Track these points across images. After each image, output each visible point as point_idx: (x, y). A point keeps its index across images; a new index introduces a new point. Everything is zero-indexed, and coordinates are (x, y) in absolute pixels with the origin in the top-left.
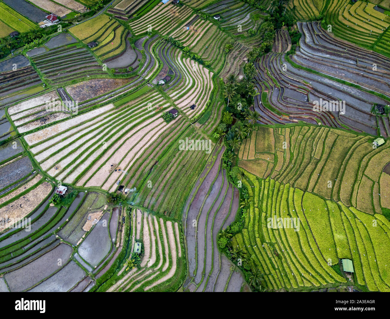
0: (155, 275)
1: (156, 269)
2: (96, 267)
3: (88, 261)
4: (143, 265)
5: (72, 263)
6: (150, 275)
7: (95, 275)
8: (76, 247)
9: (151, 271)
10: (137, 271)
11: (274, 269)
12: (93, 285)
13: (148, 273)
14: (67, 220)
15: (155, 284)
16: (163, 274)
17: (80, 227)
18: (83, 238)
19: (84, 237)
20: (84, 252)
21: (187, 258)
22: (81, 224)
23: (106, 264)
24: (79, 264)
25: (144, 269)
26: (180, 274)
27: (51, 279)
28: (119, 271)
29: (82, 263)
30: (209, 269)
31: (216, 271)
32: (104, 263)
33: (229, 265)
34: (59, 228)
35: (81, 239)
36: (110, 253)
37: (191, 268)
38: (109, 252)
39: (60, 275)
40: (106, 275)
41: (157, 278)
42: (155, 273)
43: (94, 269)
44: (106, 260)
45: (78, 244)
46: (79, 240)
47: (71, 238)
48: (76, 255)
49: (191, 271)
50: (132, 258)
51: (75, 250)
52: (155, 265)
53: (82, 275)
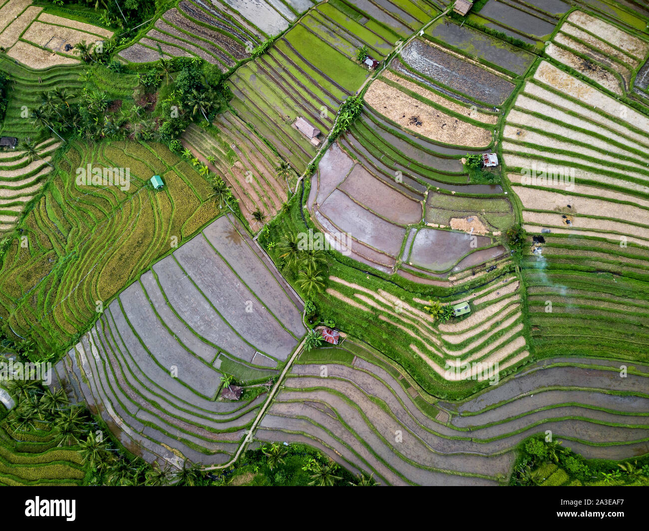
0: (436, 352)
1: (444, 349)
2: (411, 264)
3: (414, 250)
4: (442, 327)
5: (403, 231)
6: (432, 344)
7: (401, 269)
8: (423, 224)
9: (439, 343)
10: (430, 323)
12: (389, 272)
13: (434, 339)
14: (453, 192)
15: (424, 357)
16: (442, 362)
17: (452, 213)
18: (439, 227)
19: (442, 226)
20: (422, 239)
21: (481, 392)
22: (456, 213)
23: (421, 276)
24: (404, 240)
25: (437, 333)
26: (455, 391)
27: (375, 217)
28: (419, 297)
29: (408, 244)
30: (483, 435)
31: (485, 449)
32: (421, 273)
33: (503, 470)
34: (438, 188)
35: (437, 226)
36: (437, 272)
37: (469, 406)
38: (437, 271)
39: (383, 226)
40: (407, 283)
41: (434, 357)
42: (438, 350)
43: (407, 264)
44: (425, 273)
45: (429, 224)
46: (435, 223)
47: (433, 211)
48: (415, 230)
49: (466, 407)
50: (444, 308)
51: (420, 225)
52: (450, 346)
53: (394, 252)
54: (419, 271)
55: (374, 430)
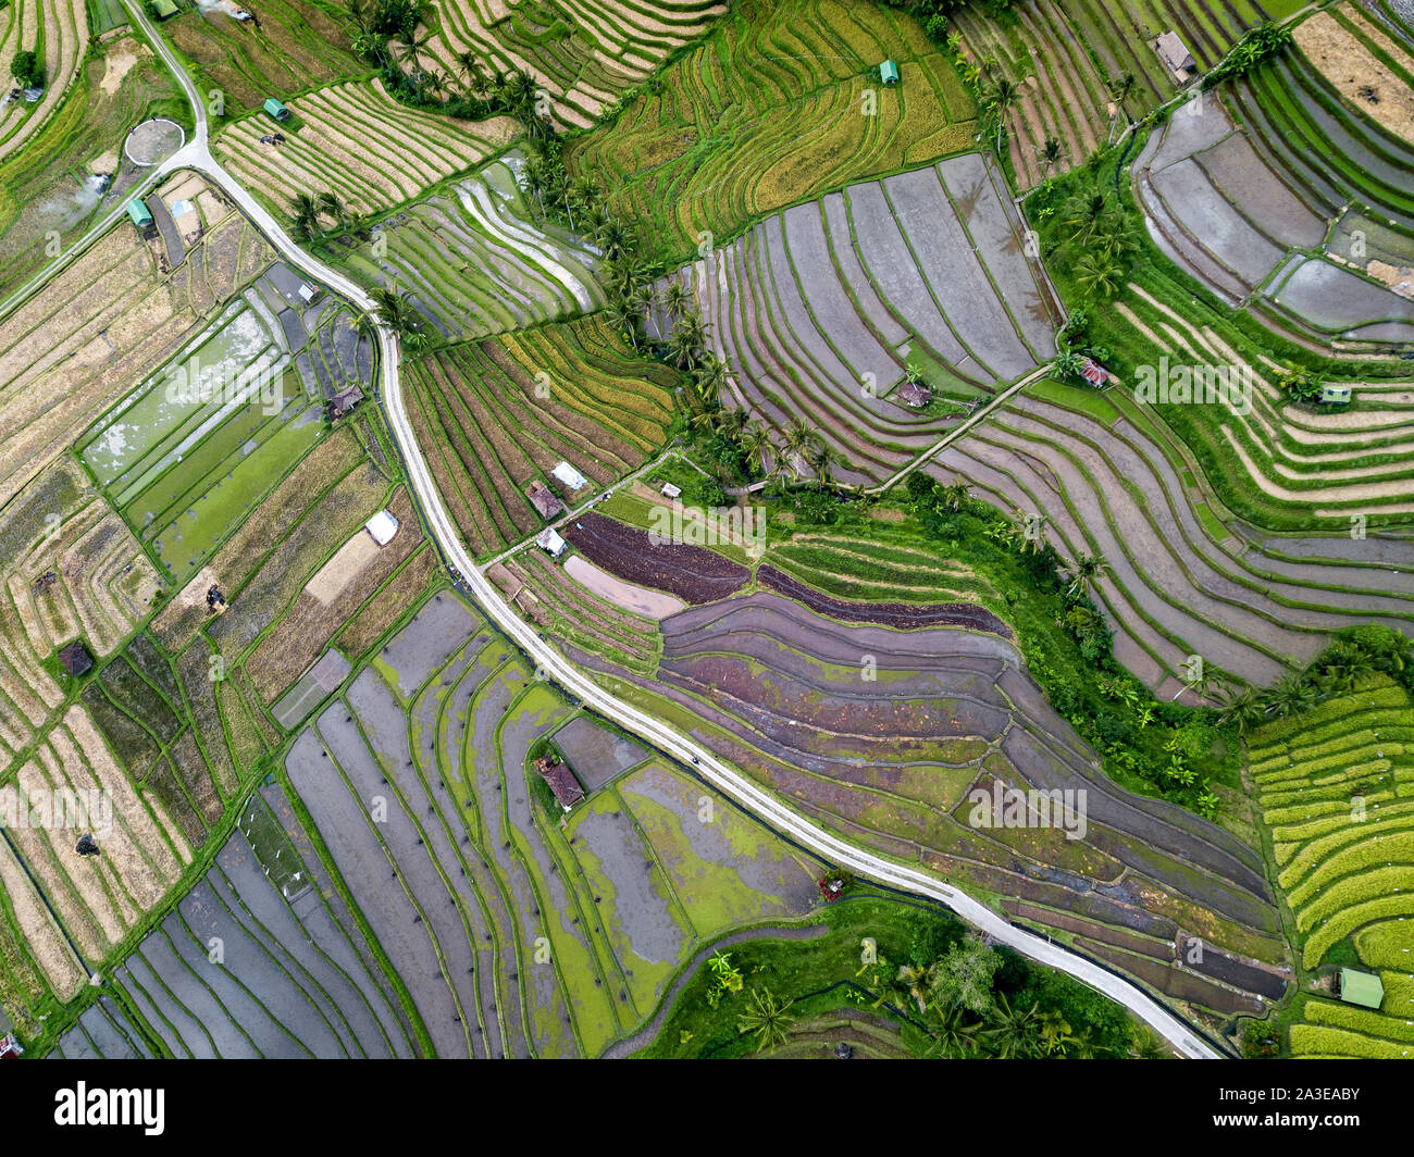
0: (1262, 447)
1: (1279, 447)
2: (1277, 301)
3: (1288, 284)
4: (1289, 412)
5: (1281, 253)
6: (1261, 433)
7: (1255, 305)
8: (1321, 253)
9: (1273, 434)
10: (1269, 400)
11: (1312, 775)
12: (1232, 305)
13: (1267, 427)
14: (1392, 223)
15: (1238, 448)
16: (1265, 466)
17: (1378, 253)
18: (1346, 265)
19: (1352, 266)
20: (1310, 273)
21: (1313, 533)
23: (1285, 325)
24: (1278, 268)
25: (1278, 417)
26: (1270, 512)
27: (1238, 219)
28: (1268, 356)
29: (1283, 274)
30: (1289, 594)
31: (1281, 614)
32: (1288, 319)
33: (1303, 653)
34: (1367, 208)
35: (1343, 262)
36: (1317, 329)
37: (1284, 544)
38: (1316, 326)
39: (1250, 235)
40: (1258, 328)
41: (1255, 453)
42: (1268, 445)
43: (1270, 300)
44: (1294, 322)
45: (1331, 256)
46: (1341, 258)
47: (1345, 238)
48: (1302, 258)
49: (1278, 543)
50: (1308, 379)
51: (1315, 252)
52: (1290, 443)
53: (1253, 279)
54: (1284, 316)
55: (1112, 527)
